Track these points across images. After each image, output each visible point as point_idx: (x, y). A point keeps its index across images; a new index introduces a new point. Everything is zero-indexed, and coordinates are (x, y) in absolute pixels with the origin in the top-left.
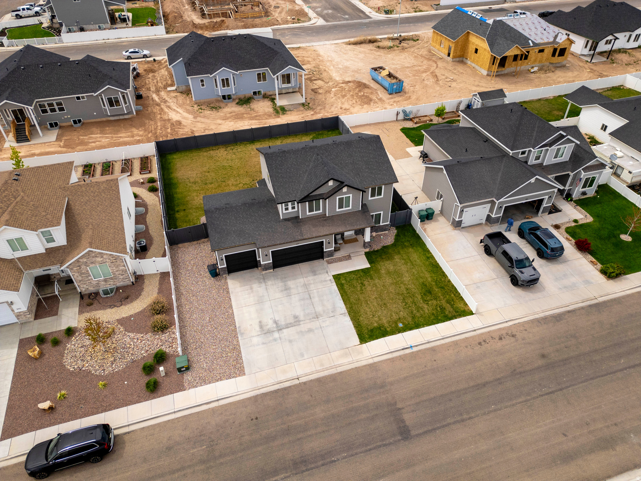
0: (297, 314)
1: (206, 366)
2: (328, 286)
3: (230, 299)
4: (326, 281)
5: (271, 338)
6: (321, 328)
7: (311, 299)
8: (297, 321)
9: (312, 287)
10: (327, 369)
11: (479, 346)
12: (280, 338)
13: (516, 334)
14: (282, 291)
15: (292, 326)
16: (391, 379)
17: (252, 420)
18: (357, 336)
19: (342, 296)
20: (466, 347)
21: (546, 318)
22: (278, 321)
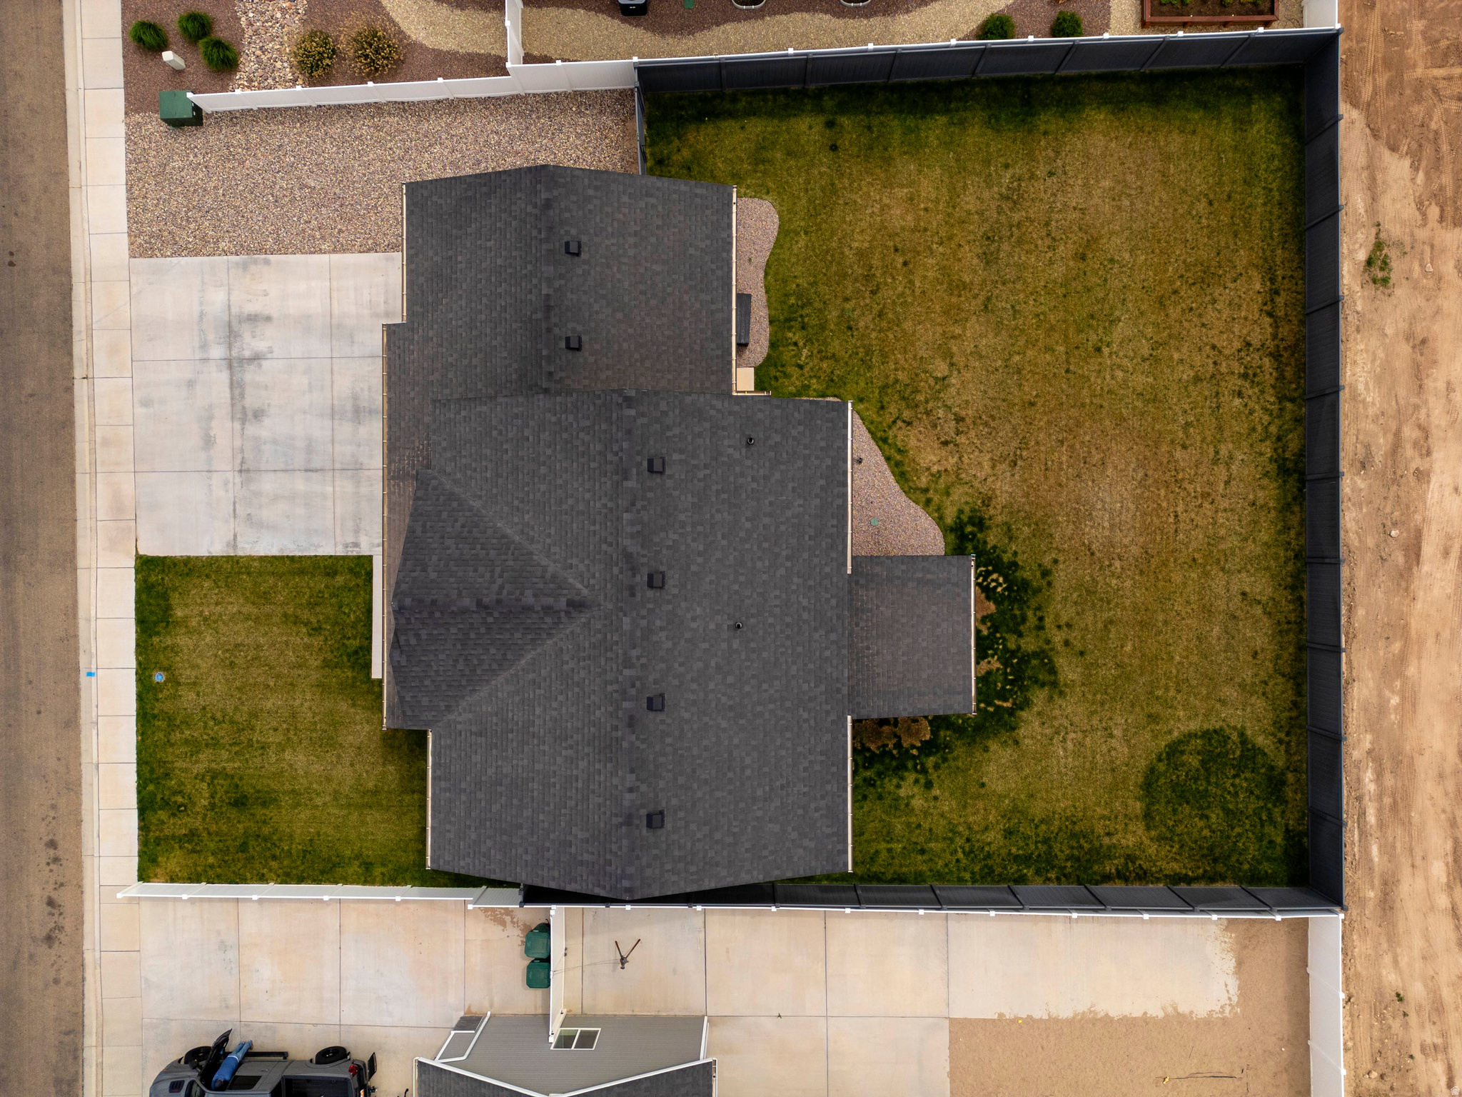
0: (267, 422)
1: (174, 168)
2: (338, 531)
3: (369, 250)
4: (357, 531)
5: (211, 337)
6: (209, 471)
7: (306, 470)
8: (245, 414)
9: (345, 486)
10: (93, 451)
11: (46, 839)
12: (205, 360)
13: (53, 952)
14: (355, 398)
15: (232, 399)
16: (20, 587)
17: (11, 254)
18: (161, 555)
19: (292, 559)
20: (53, 807)
21: (76, 1058)
22: (260, 366)
